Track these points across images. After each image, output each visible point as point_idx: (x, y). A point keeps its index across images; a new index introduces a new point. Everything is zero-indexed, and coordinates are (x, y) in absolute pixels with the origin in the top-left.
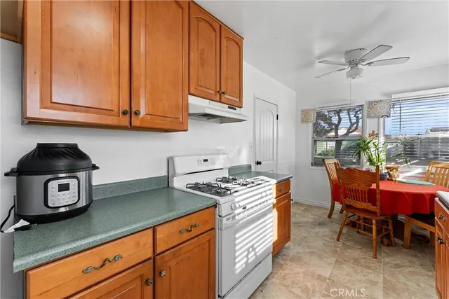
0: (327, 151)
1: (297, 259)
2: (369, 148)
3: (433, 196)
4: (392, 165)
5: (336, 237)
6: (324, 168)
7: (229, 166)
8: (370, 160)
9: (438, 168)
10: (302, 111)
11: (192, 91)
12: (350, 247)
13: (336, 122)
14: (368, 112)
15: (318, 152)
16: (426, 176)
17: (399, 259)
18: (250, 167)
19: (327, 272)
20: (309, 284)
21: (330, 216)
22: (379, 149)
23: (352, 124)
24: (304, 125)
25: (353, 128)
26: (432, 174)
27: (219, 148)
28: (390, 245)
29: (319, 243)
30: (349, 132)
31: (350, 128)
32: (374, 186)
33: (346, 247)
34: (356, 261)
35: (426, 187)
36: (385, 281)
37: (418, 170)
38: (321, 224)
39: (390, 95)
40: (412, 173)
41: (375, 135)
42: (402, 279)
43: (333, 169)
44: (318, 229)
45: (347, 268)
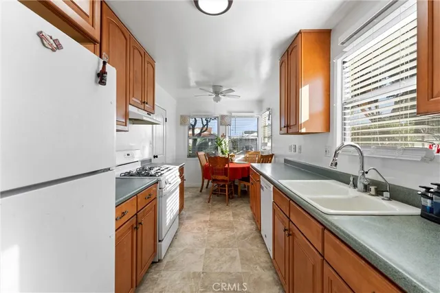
1: (189, 218)
2: (221, 144)
3: (249, 168)
4: (232, 154)
5: (207, 201)
6: (197, 158)
7: (141, 159)
8: (222, 152)
10: (181, 116)
11: (131, 102)
12: (215, 204)
13: (193, 124)
16: (246, 159)
17: (237, 203)
18: (151, 160)
19: (207, 218)
20: (200, 226)
21: (201, 191)
22: (226, 145)
23: (204, 126)
24: (182, 127)
25: (204, 129)
27: (131, 144)
28: (232, 198)
29: (199, 207)
30: (201, 132)
31: (202, 129)
32: (227, 166)
33: (213, 205)
34: (219, 209)
35: (246, 164)
36: (233, 213)
37: (243, 156)
38: (198, 197)
39: (231, 113)
40: (240, 158)
41: (224, 136)
42: (239, 210)
43: (203, 158)
44: (196, 200)
45: (216, 214)
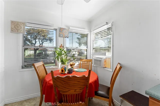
0: (30, 55)
9: (83, 61)
10: (12, 21)
13: (34, 43)
14: (59, 33)
15: (26, 55)
23: (40, 44)
26: (81, 64)
39: (69, 27)
